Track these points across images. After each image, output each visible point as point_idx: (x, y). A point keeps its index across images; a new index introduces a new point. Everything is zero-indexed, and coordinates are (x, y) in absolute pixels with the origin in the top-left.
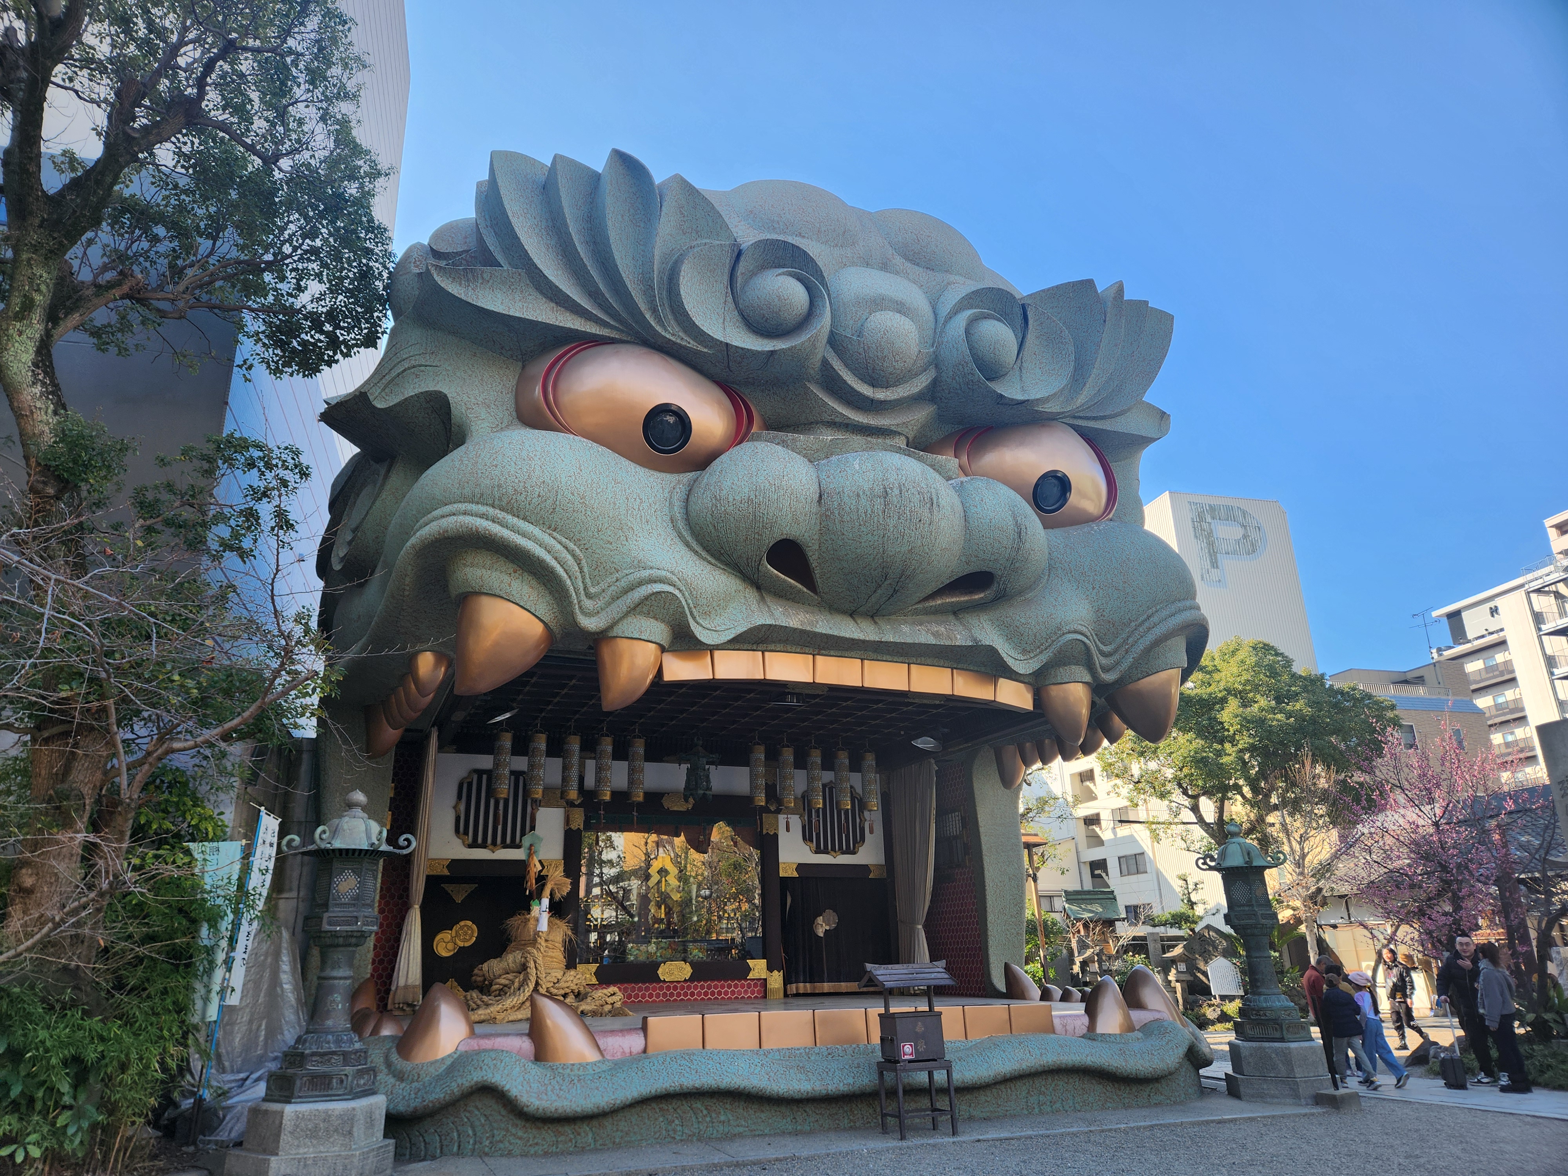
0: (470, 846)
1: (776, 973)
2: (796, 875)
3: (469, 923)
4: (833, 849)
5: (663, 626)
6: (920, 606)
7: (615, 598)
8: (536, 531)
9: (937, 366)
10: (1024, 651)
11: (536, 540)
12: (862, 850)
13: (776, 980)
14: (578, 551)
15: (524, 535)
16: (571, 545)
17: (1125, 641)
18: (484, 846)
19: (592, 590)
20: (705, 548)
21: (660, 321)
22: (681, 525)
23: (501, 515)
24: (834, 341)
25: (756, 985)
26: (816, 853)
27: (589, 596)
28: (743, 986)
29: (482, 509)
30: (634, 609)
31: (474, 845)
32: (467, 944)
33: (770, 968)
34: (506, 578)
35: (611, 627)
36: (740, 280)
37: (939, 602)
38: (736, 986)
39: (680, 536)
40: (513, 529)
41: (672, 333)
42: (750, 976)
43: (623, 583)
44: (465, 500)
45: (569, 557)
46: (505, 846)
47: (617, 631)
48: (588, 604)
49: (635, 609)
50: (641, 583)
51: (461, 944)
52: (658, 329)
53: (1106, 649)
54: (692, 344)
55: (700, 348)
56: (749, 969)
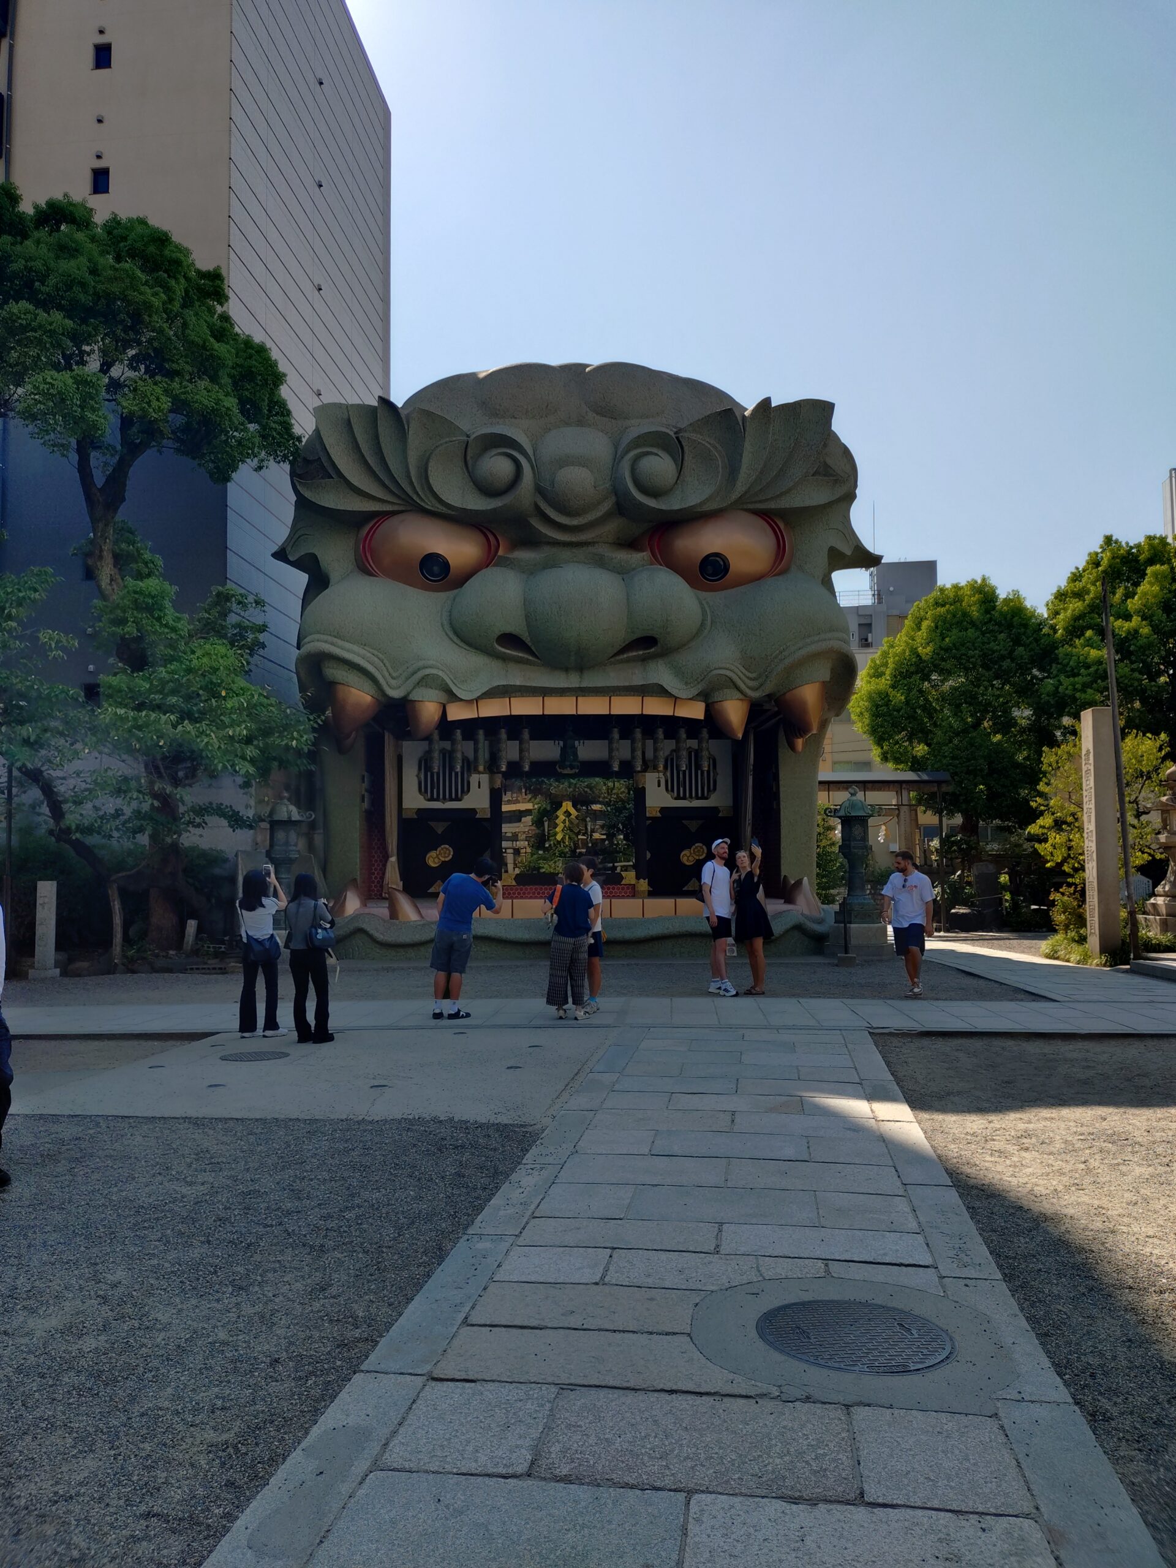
0: (429, 800)
1: (642, 881)
2: (659, 815)
3: (447, 846)
4: (691, 796)
5: (437, 691)
6: (612, 660)
7: (407, 679)
8: (355, 648)
9: (616, 495)
10: (686, 684)
11: (354, 653)
12: (713, 797)
13: (643, 885)
14: (380, 655)
15: (348, 651)
16: (376, 652)
17: (765, 670)
18: (437, 800)
19: (394, 675)
20: (462, 640)
21: (422, 500)
22: (447, 627)
23: (335, 640)
24: (539, 490)
25: (628, 888)
26: (676, 799)
27: (393, 678)
28: (618, 889)
29: (325, 637)
31: (432, 799)
32: (447, 859)
33: (638, 878)
34: (345, 673)
35: (408, 694)
36: (470, 463)
37: (625, 656)
38: (614, 889)
39: (447, 634)
40: (342, 648)
41: (430, 504)
42: (623, 882)
43: (411, 670)
44: (319, 633)
45: (376, 659)
46: (451, 800)
47: (413, 697)
48: (393, 682)
49: (418, 684)
50: (419, 670)
51: (443, 859)
52: (423, 504)
53: (750, 675)
54: (444, 510)
55: (449, 512)
56: (622, 878)
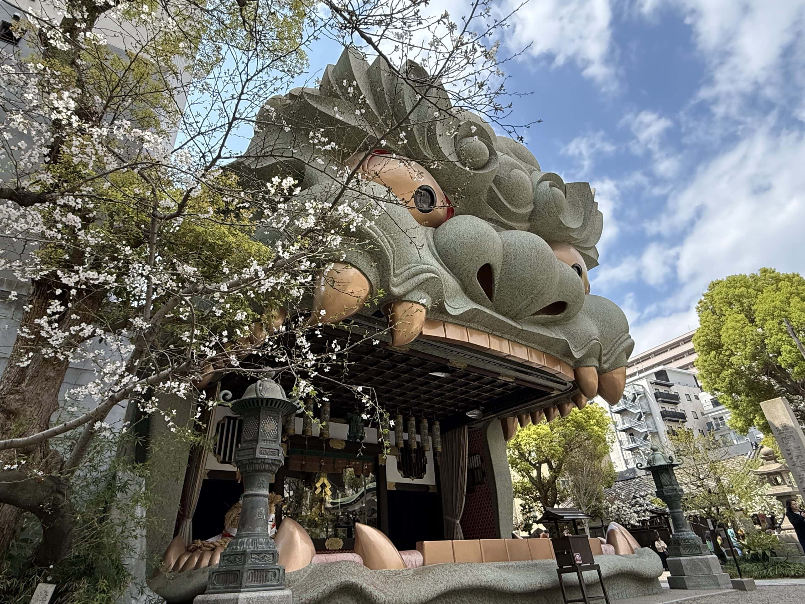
2: (395, 489)
4: (412, 475)
5: (430, 299)
6: (532, 317)
8: (377, 230)
9: (534, 203)
10: (576, 347)
11: (376, 233)
12: (425, 477)
14: (394, 246)
15: (372, 229)
16: (391, 241)
17: (611, 350)
18: (230, 462)
19: (396, 271)
21: (424, 145)
22: (433, 248)
24: (497, 181)
26: (404, 477)
27: (394, 274)
30: (418, 286)
31: (223, 462)
35: (405, 295)
36: (458, 138)
37: (540, 316)
39: (434, 254)
41: (428, 153)
43: (412, 270)
45: (390, 248)
47: (409, 297)
48: (395, 279)
50: (422, 272)
53: (603, 352)
